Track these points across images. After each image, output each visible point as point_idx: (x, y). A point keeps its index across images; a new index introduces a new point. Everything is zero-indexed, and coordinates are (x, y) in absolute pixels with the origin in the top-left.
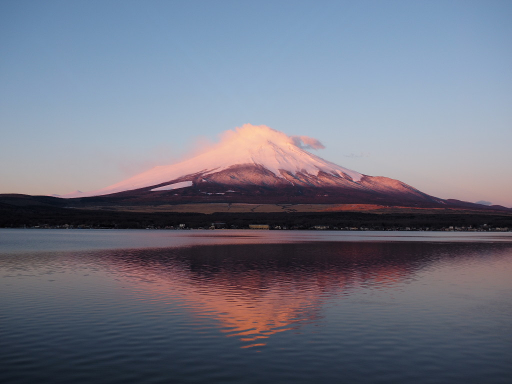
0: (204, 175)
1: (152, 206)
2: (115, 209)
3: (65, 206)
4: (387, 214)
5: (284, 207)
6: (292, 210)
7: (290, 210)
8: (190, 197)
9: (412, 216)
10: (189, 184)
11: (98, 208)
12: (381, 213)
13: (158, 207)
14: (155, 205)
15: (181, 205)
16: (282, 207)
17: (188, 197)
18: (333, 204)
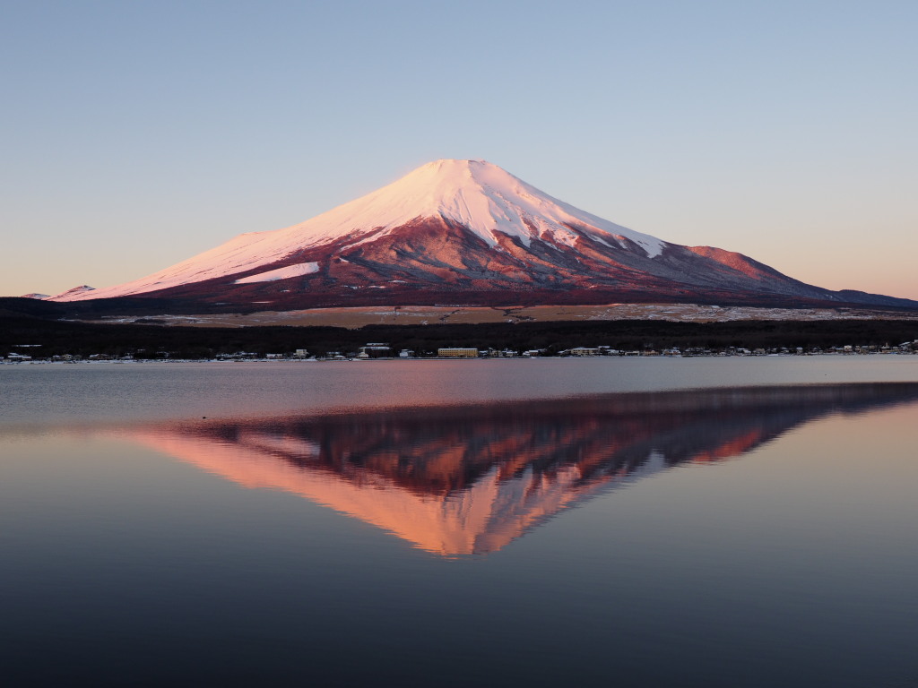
0: (343, 249)
1: (240, 315)
2: (163, 322)
3: (61, 317)
5: (508, 312)
6: (524, 318)
7: (520, 317)
9: (769, 325)
10: (312, 267)
11: (129, 320)
13: (252, 316)
14: (246, 312)
16: (504, 313)
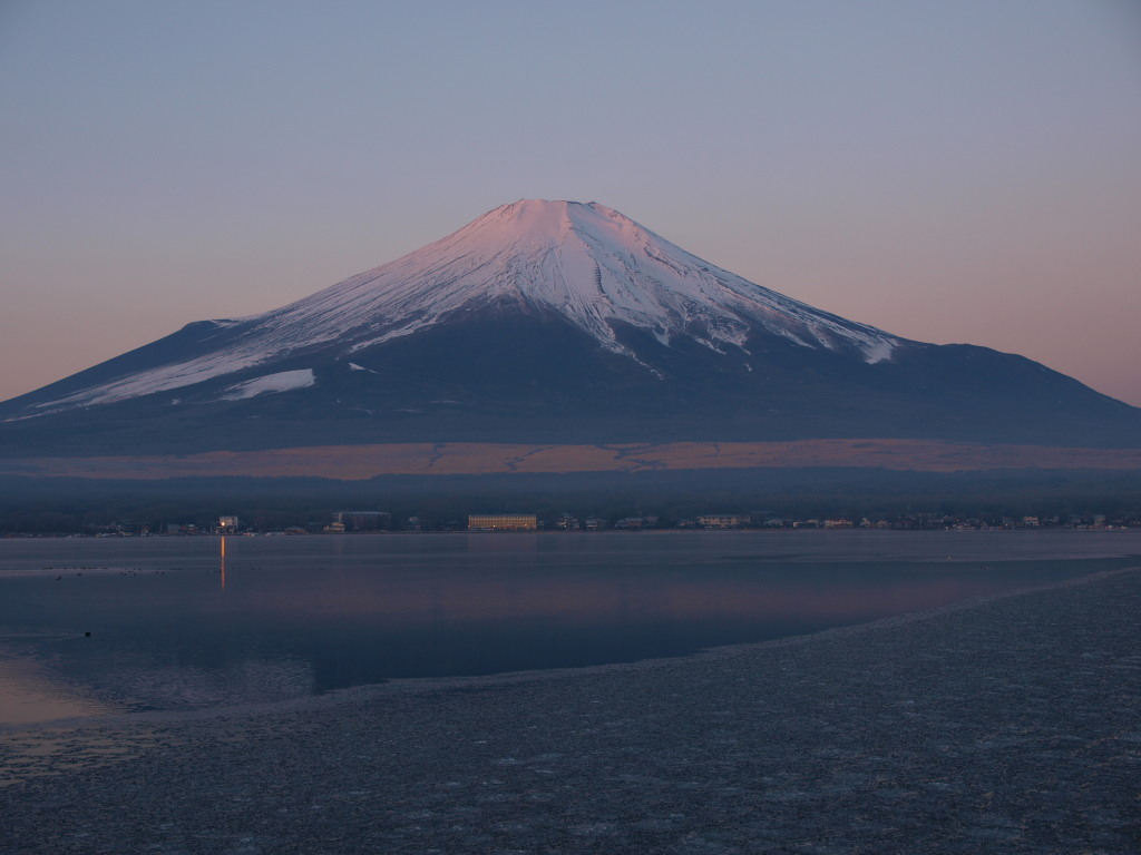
0: (355, 348)
5: (623, 453)
6: (648, 464)
8: (305, 423)
10: (303, 378)
12: (950, 470)
13: (191, 459)
14: (181, 454)
15: (268, 452)
17: (298, 423)
18: (790, 439)
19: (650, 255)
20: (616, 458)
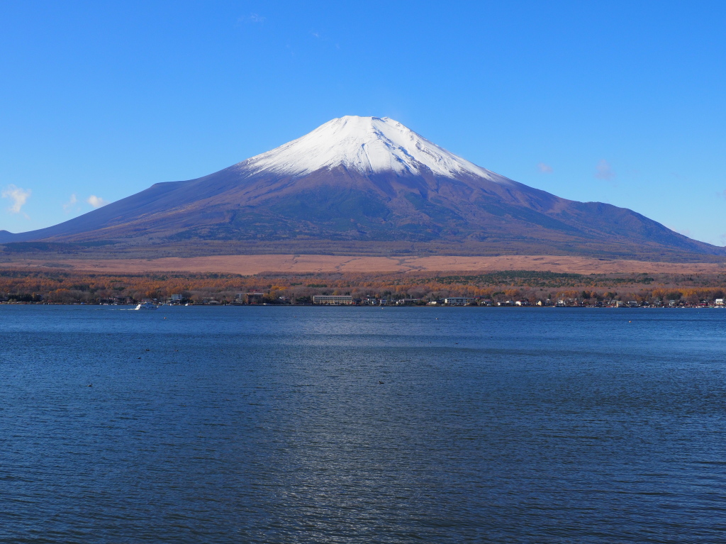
1: (144, 261)
2: (68, 266)
4: (599, 275)
5: (402, 262)
6: (416, 268)
7: (414, 267)
8: (220, 242)
9: (647, 279)
11: (36, 263)
12: (588, 273)
13: (155, 261)
14: (150, 258)
15: (199, 258)
16: (397, 262)
17: (216, 242)
18: (497, 255)
19: (419, 148)
20: (398, 264)
